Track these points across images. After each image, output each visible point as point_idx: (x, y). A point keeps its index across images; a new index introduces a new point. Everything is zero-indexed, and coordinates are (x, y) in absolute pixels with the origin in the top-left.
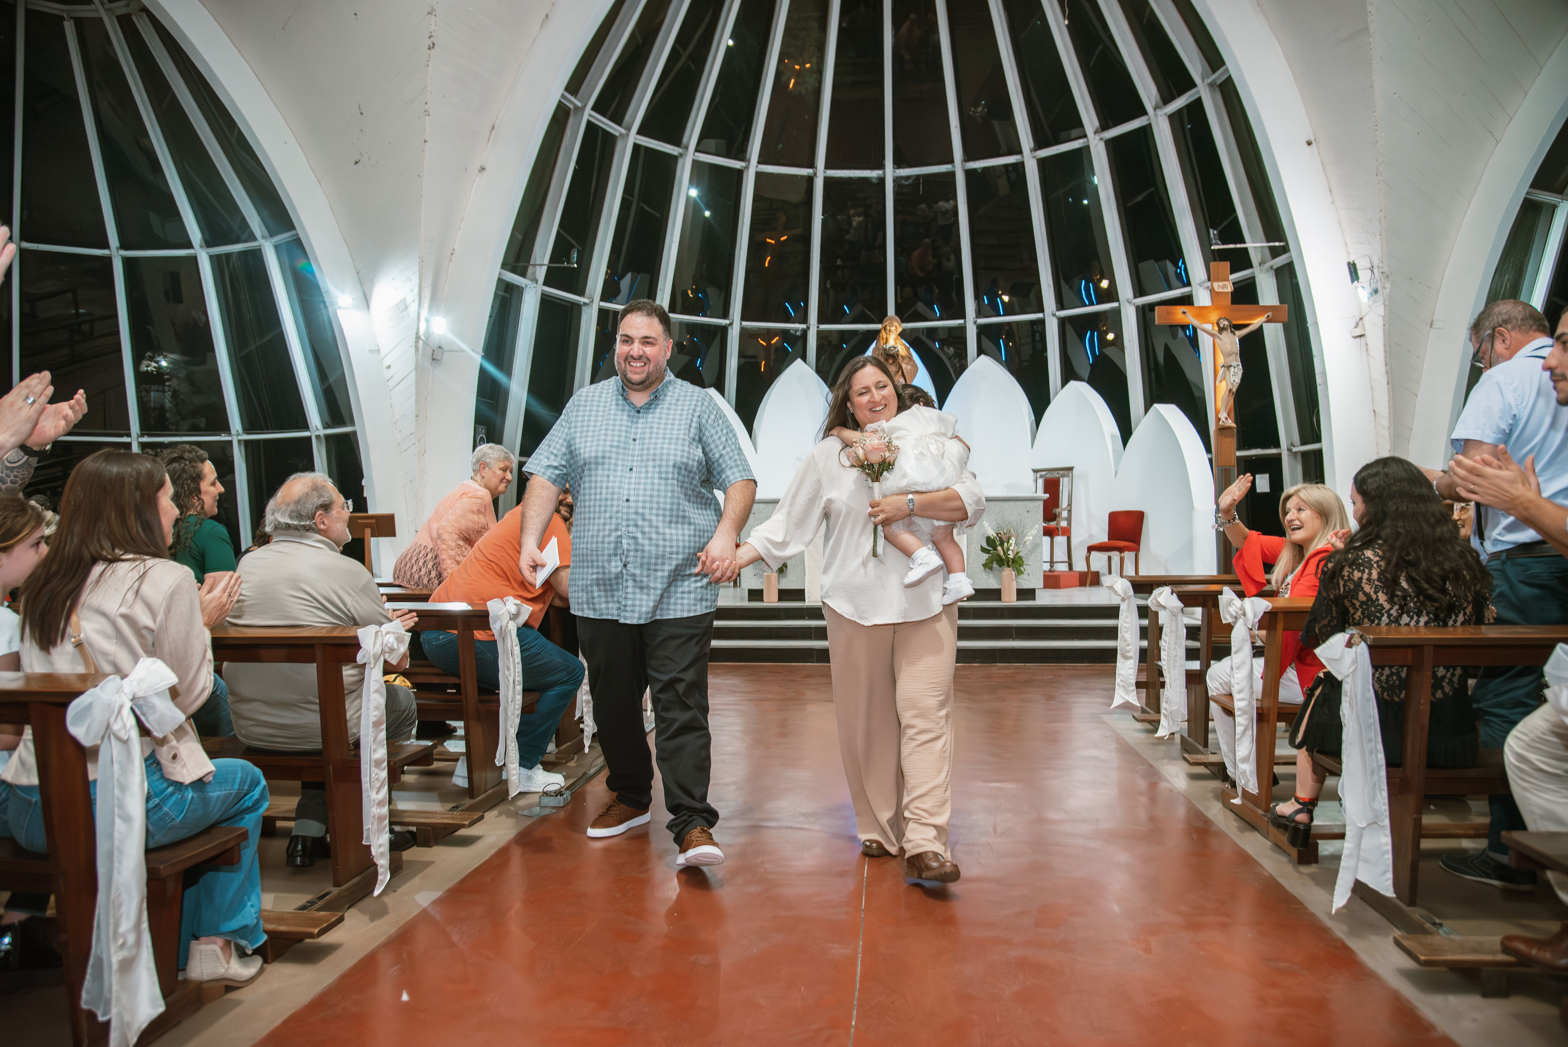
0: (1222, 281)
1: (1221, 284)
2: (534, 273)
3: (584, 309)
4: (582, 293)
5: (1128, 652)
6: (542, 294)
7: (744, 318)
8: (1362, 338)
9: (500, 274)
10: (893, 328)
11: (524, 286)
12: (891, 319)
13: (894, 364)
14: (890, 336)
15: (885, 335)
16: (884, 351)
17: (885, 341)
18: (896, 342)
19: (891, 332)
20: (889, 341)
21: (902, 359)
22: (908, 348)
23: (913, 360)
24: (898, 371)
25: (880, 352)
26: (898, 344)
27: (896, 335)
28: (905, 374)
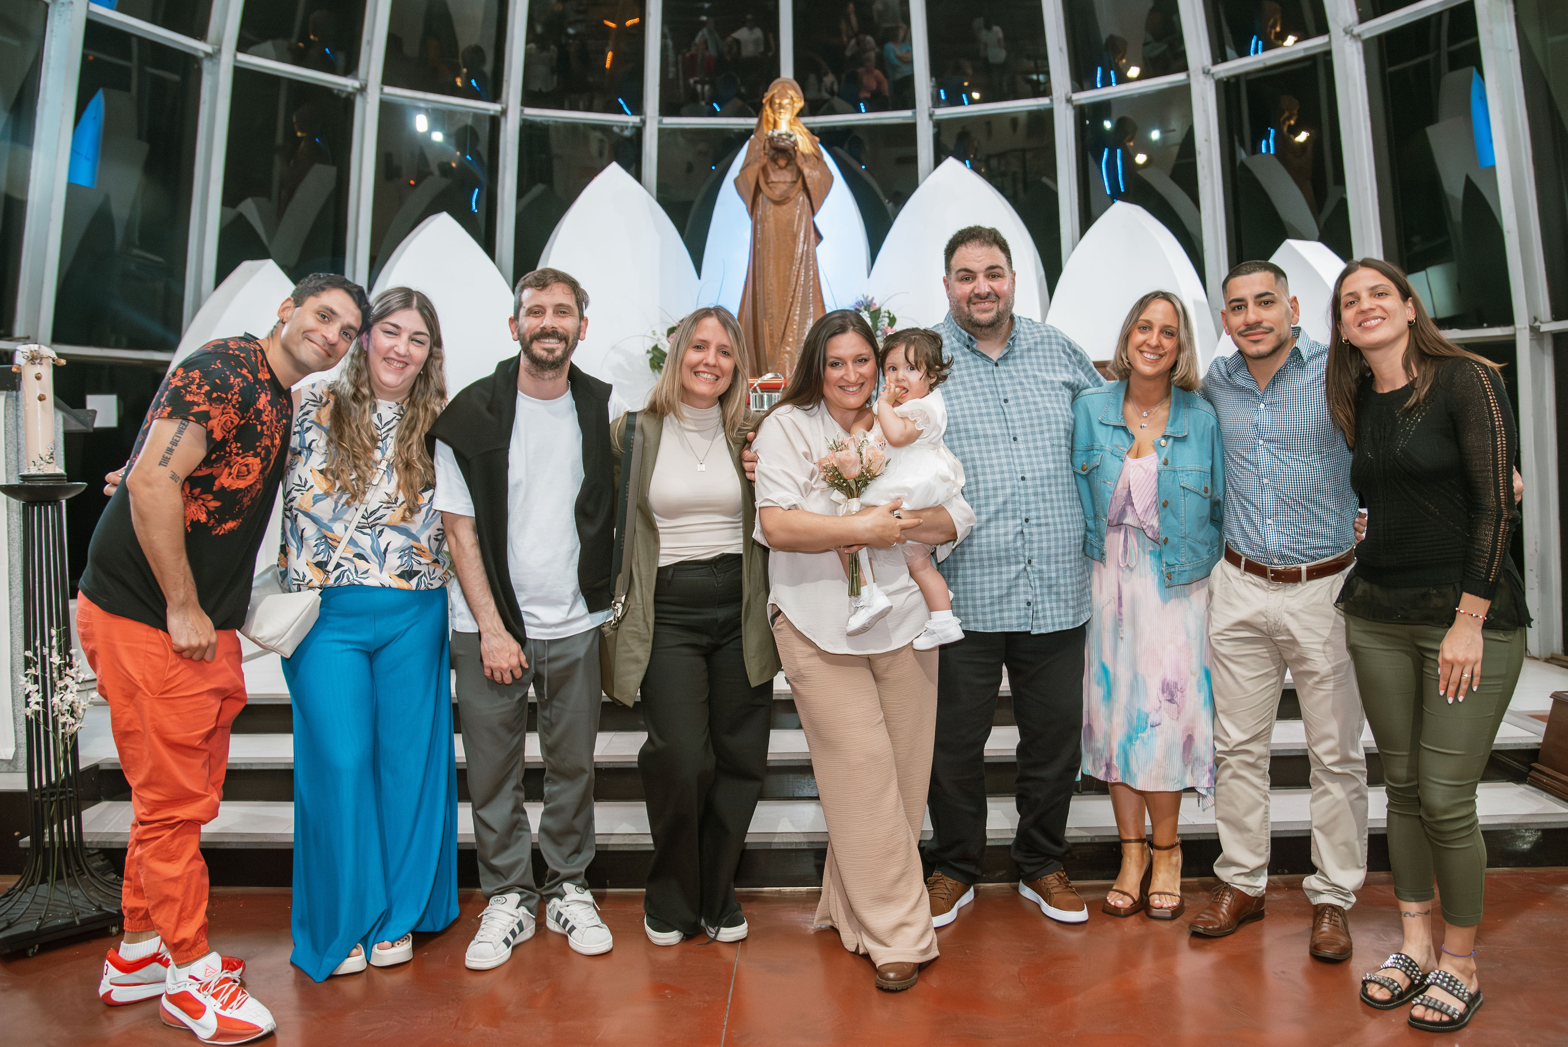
12: (783, 82)
13: (788, 168)
14: (782, 116)
15: (772, 115)
16: (770, 143)
17: (771, 126)
18: (793, 127)
19: (782, 110)
20: (779, 125)
21: (803, 159)
22: (815, 141)
23: (825, 164)
24: (795, 182)
25: (762, 145)
26: (796, 132)
27: (792, 114)
28: (810, 186)
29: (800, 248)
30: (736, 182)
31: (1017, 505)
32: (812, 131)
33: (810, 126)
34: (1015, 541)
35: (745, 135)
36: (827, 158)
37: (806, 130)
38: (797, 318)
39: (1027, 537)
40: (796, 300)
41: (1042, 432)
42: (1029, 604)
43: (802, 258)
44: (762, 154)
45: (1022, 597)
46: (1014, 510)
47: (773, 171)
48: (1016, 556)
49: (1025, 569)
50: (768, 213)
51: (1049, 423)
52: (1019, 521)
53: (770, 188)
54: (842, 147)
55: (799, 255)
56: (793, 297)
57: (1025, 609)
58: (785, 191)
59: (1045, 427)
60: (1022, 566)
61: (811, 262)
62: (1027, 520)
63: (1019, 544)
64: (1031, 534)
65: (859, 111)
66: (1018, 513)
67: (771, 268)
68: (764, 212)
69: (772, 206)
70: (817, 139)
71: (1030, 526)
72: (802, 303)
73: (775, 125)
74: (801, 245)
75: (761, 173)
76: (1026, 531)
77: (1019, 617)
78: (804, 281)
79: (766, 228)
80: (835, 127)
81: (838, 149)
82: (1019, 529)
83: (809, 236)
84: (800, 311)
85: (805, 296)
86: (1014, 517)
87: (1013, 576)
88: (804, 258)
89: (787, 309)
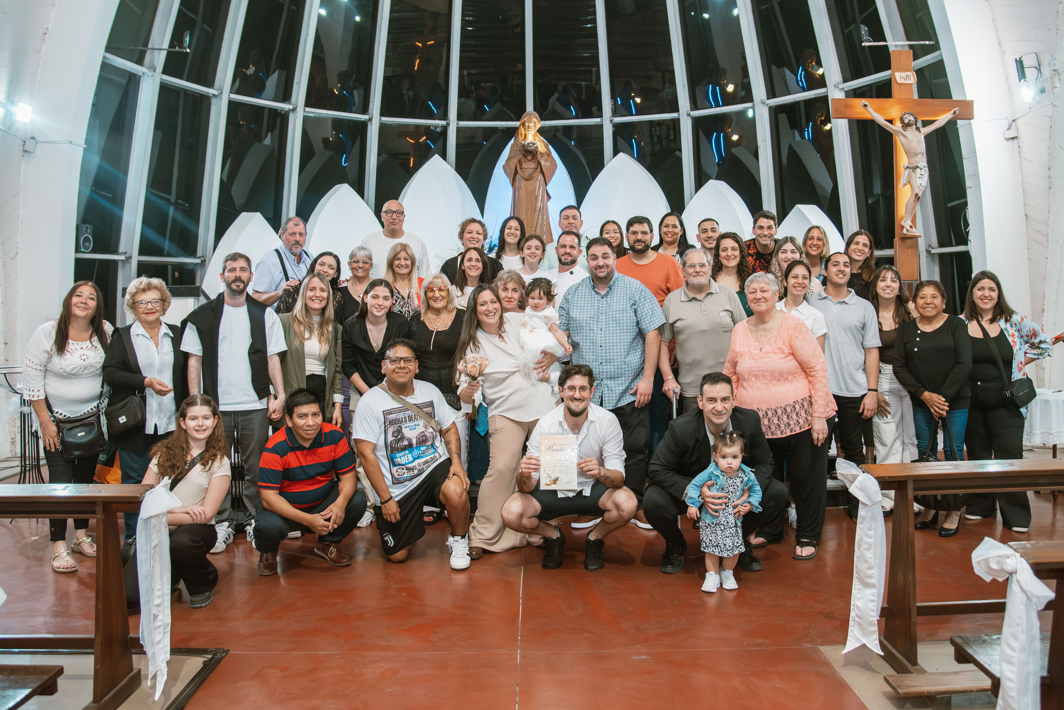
0: (905, 71)
1: (903, 74)
2: (152, 61)
3: (214, 101)
4: (210, 84)
5: (870, 577)
6: (161, 83)
7: (383, 113)
8: (1015, 141)
9: (104, 57)
10: (531, 125)
11: (140, 74)
12: (530, 114)
13: (533, 160)
14: (529, 132)
15: (524, 131)
16: (523, 147)
17: (523, 137)
18: (535, 138)
19: (529, 129)
20: (527, 137)
21: (540, 156)
22: (547, 145)
23: (553, 157)
24: (537, 168)
25: (519, 148)
26: (537, 141)
27: (535, 131)
28: (544, 171)
29: (539, 205)
30: (504, 167)
37: (542, 139)
44: (519, 153)
47: (525, 162)
50: (522, 185)
53: (523, 171)
55: (539, 208)
58: (532, 173)
61: (545, 212)
69: (524, 181)
72: (540, 234)
75: (518, 163)
78: (541, 222)
79: (521, 193)
83: (544, 198)
85: (541, 230)
88: (541, 210)
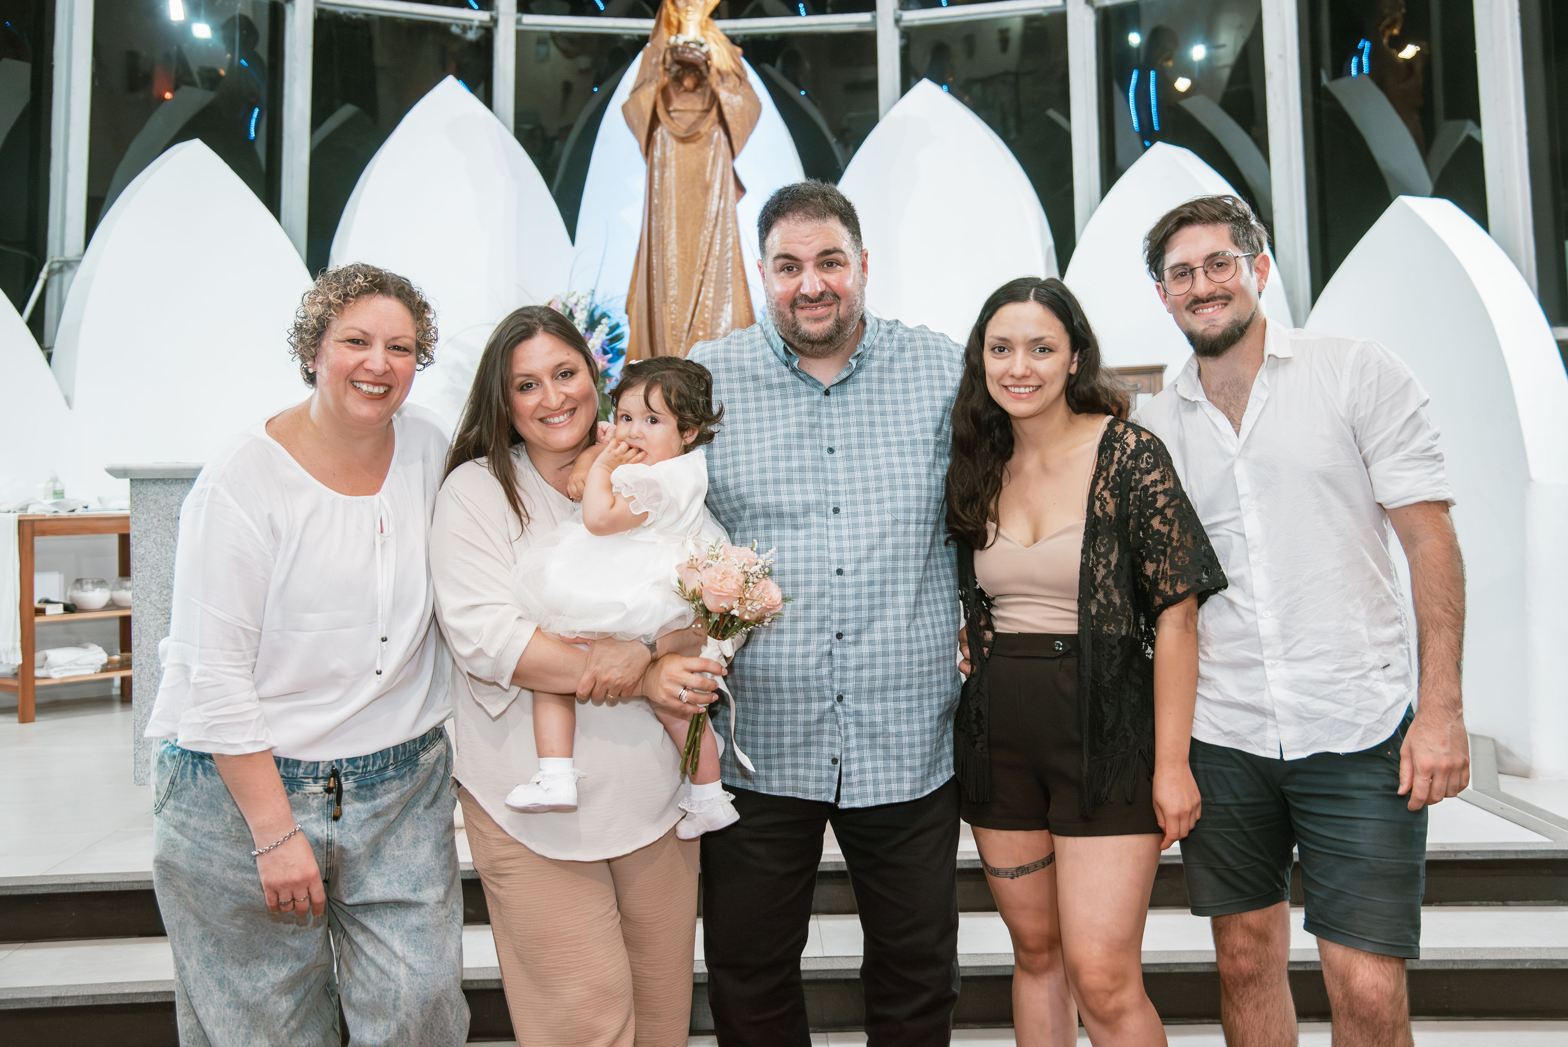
13: (699, 91)
14: (689, 17)
15: (676, 14)
16: (672, 53)
17: (675, 30)
18: (706, 33)
19: (690, 8)
20: (684, 28)
21: (718, 78)
22: (735, 52)
23: (750, 87)
24: (708, 111)
25: (661, 58)
26: (710, 39)
27: (703, 14)
28: (728, 118)
29: (714, 205)
30: (625, 108)
31: (826, 612)
32: (733, 39)
33: (729, 32)
34: (819, 666)
35: (639, 43)
36: (753, 77)
37: (724, 38)
38: (709, 303)
39: (837, 662)
40: (707, 277)
41: (880, 501)
42: (835, 761)
43: (717, 218)
44: (661, 68)
45: (826, 750)
46: (822, 620)
47: (678, 94)
48: (819, 689)
49: (832, 709)
50: (668, 154)
51: (892, 488)
52: (827, 637)
53: (672, 118)
54: (773, 65)
55: (714, 215)
56: (703, 274)
57: (829, 768)
58: (695, 124)
59: (886, 494)
60: (828, 704)
61: (730, 225)
62: (839, 636)
63: (825, 671)
64: (844, 657)
65: (798, 14)
66: (827, 624)
67: (672, 235)
68: (664, 153)
69: (674, 142)
70: (739, 50)
71: (844, 645)
72: (716, 282)
73: (679, 29)
74: (715, 200)
75: (659, 96)
76: (836, 651)
77: (819, 780)
78: (721, 251)
79: (667, 175)
80: (763, 35)
81: (767, 67)
82: (826, 648)
83: (727, 188)
84: (715, 292)
85: (721, 272)
86: (820, 630)
87: (814, 717)
88: (720, 219)
89: (695, 289)
